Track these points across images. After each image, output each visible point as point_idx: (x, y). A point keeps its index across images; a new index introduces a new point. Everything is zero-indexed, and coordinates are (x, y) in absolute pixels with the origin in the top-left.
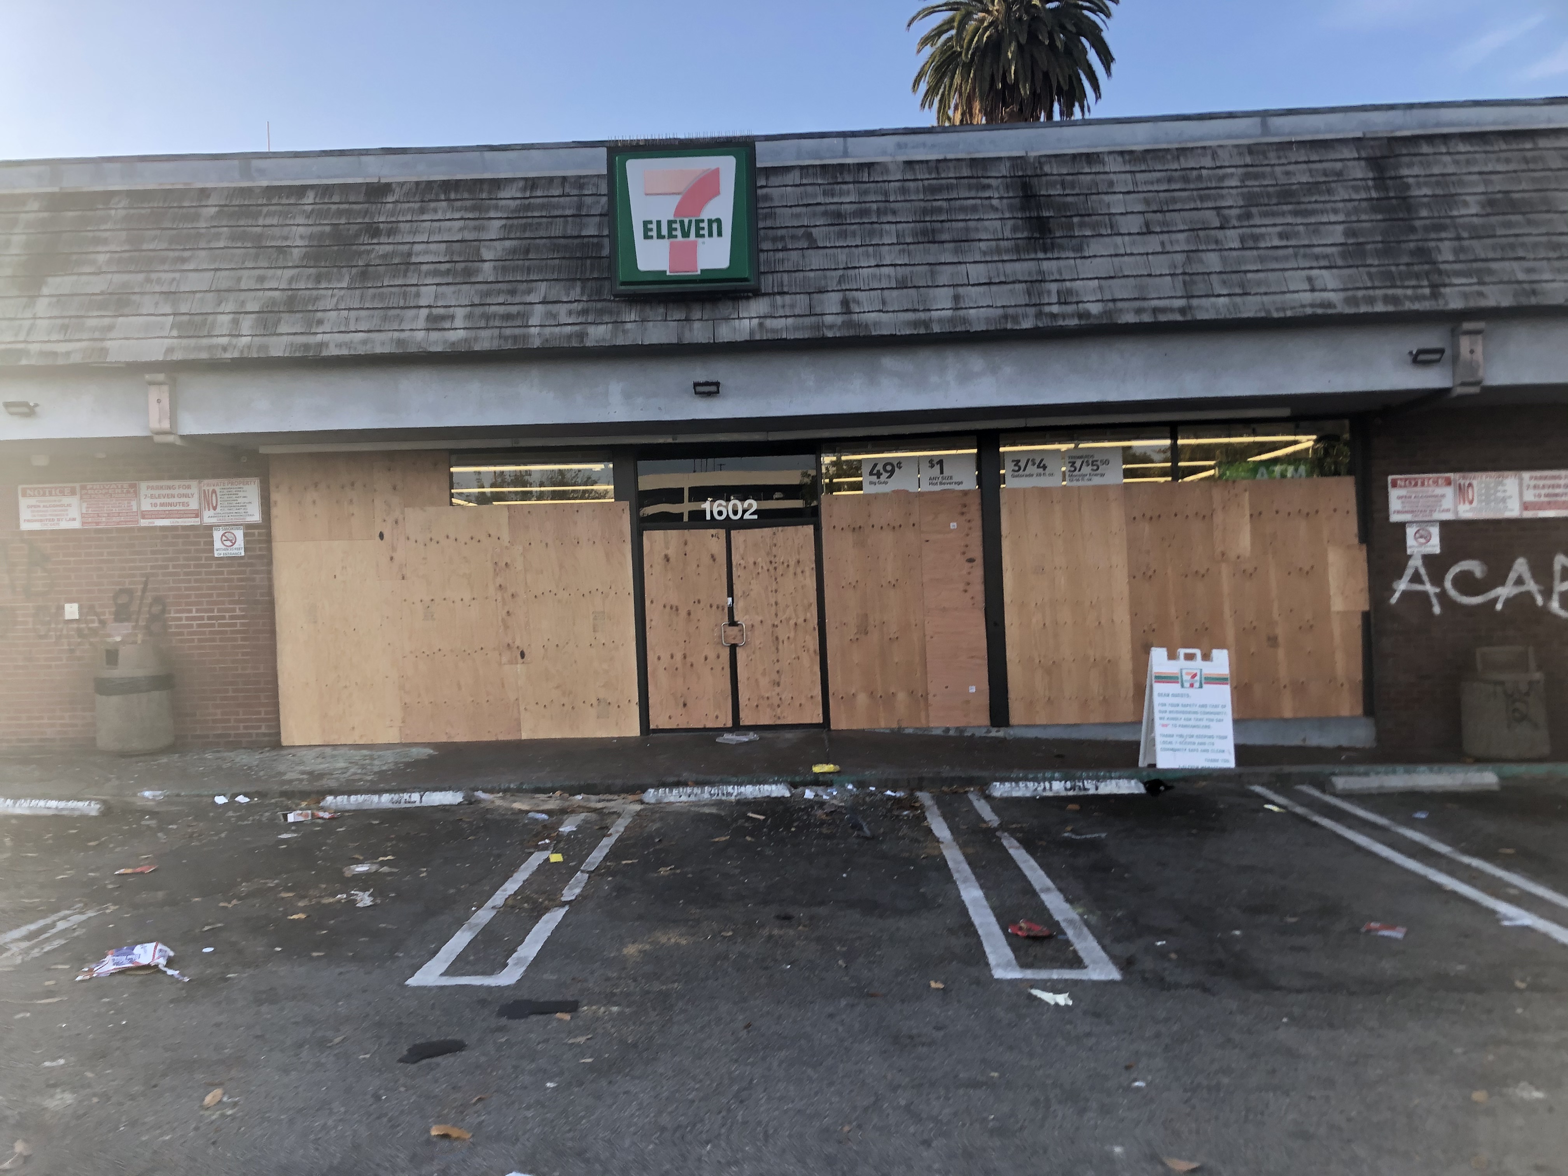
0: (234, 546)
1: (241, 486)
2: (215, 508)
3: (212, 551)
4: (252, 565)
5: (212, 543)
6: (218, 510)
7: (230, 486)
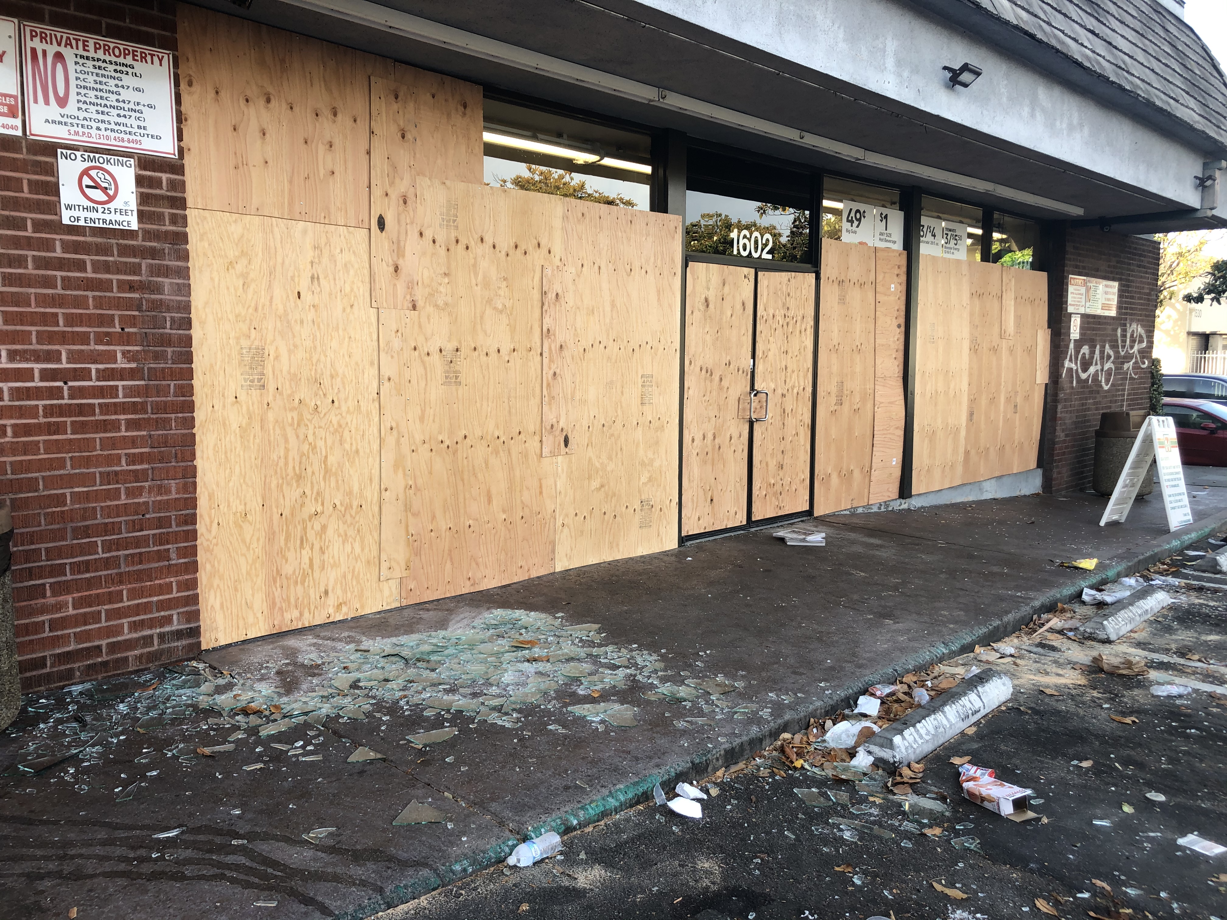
0: (112, 206)
1: (129, 60)
2: (62, 102)
3: (54, 207)
4: (153, 253)
5: (54, 189)
6: (72, 108)
7: (100, 54)
